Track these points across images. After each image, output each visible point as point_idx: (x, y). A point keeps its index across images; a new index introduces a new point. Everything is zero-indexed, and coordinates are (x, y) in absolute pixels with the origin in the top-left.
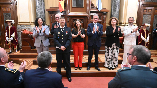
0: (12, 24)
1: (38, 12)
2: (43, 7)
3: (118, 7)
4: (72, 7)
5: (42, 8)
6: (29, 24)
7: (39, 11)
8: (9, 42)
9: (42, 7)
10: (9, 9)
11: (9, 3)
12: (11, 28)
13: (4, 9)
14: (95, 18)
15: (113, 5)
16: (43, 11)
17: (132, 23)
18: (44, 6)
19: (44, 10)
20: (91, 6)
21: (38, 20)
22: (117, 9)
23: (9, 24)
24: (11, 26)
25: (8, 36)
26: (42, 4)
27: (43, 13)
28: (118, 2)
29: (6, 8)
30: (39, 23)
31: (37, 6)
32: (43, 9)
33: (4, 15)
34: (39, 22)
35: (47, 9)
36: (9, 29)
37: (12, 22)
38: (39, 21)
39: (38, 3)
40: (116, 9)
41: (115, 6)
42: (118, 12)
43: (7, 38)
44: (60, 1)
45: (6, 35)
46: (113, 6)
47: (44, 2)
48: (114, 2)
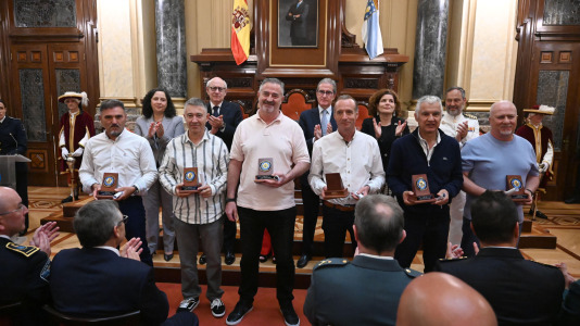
0: (80, 105)
1: (161, 64)
2: (179, 49)
3: (439, 46)
4: (276, 48)
5: (177, 52)
6: (134, 105)
7: (166, 61)
8: (70, 164)
9: (176, 48)
10: (74, 56)
11: (75, 37)
12: (78, 118)
13: (57, 57)
14: (322, 92)
15: (422, 37)
16: (180, 61)
17: (457, 107)
18: (184, 44)
19: (184, 57)
20: (343, 43)
21: (155, 96)
22: (438, 52)
23: (71, 105)
24: (78, 112)
25: (67, 146)
26: (175, 38)
27: (179, 69)
28: (440, 29)
29: (65, 52)
30: (153, 107)
31: (160, 46)
32: (179, 56)
33: (58, 74)
34: (153, 102)
35: (194, 54)
36: (72, 121)
37: (80, 98)
38: (157, 99)
39: (165, 34)
40: (434, 52)
41: (430, 40)
42: (440, 64)
43: (65, 151)
44: (237, 27)
45: (62, 141)
46: (421, 43)
47: (183, 31)
48: (426, 27)
